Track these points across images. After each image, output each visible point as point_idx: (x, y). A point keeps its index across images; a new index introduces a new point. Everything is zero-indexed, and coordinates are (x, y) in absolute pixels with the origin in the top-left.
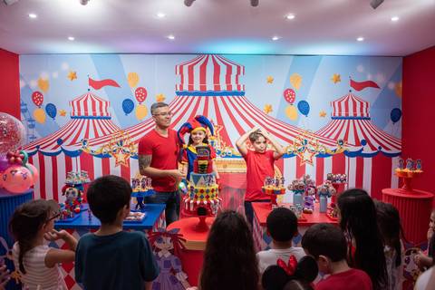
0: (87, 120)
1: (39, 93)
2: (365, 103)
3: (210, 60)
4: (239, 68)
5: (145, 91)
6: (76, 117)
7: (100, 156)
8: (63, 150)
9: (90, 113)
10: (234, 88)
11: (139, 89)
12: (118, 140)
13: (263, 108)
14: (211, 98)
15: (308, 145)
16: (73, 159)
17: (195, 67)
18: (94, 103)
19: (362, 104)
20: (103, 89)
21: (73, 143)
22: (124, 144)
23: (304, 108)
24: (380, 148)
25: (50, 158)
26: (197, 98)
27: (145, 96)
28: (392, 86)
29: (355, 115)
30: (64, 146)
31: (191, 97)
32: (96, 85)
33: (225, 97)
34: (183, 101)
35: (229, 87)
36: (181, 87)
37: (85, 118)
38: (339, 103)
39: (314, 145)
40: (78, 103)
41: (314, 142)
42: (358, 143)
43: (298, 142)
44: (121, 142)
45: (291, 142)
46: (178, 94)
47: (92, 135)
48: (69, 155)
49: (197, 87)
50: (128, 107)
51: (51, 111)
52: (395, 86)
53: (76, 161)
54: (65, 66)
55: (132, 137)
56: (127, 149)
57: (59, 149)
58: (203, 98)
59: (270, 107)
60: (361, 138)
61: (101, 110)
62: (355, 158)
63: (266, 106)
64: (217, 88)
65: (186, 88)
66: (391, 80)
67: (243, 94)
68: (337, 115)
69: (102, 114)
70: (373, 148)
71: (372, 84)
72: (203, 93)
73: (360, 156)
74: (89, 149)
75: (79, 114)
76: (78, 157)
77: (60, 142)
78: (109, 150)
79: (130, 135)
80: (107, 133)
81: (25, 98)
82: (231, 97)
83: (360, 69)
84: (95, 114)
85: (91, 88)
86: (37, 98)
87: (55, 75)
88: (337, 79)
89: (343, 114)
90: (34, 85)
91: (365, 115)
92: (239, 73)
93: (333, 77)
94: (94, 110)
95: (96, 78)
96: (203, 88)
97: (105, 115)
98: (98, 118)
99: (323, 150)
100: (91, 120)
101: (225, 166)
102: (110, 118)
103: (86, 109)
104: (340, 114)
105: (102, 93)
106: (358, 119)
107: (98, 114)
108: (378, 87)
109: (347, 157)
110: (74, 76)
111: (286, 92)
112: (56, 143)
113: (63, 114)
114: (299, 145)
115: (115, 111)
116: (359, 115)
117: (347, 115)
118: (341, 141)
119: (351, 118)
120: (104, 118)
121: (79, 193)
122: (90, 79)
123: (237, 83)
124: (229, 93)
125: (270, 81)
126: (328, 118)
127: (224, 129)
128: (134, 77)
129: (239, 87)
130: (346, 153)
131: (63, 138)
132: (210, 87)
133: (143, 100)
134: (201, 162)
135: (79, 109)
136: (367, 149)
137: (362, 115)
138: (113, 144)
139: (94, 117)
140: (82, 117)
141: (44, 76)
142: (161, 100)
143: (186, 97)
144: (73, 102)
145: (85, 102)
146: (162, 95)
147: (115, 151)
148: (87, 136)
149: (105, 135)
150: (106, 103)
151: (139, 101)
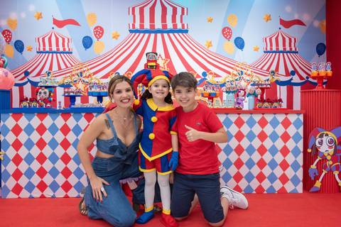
0: (51, 54)
1: (8, 31)
2: (293, 40)
3: (158, 3)
4: (183, 9)
5: (102, 29)
6: (41, 52)
7: (62, 86)
8: (29, 80)
9: (54, 49)
10: (179, 26)
11: (97, 27)
12: (78, 71)
13: (204, 44)
14: (159, 35)
15: (244, 76)
17: (145, 8)
18: (57, 40)
19: (290, 40)
20: (65, 27)
21: (39, 74)
22: (84, 75)
23: (240, 44)
24: (307, 78)
25: (18, 88)
26: (147, 35)
27: (102, 34)
28: (316, 24)
29: (285, 49)
30: (30, 77)
31: (142, 35)
32: (59, 23)
33: (171, 35)
34: (134, 38)
35: (175, 26)
36: (134, 25)
37: (49, 53)
38: (271, 40)
39: (249, 75)
40: (43, 39)
41: (249, 72)
42: (288, 74)
43: (235, 73)
44: (81, 73)
45: (229, 73)
46: (131, 31)
47: (55, 68)
49: (147, 26)
50: (87, 43)
51: (19, 46)
52: (320, 24)
54: (32, 8)
55: (91, 69)
56: (86, 80)
57: (26, 80)
58: (153, 35)
59: (211, 43)
60: (291, 69)
61: (63, 45)
62: (285, 87)
63: (207, 42)
64: (165, 26)
65: (137, 26)
66: (315, 19)
67: (186, 31)
68: (269, 49)
69: (64, 49)
70: (301, 78)
71: (299, 22)
72: (153, 30)
73: (289, 85)
75: (44, 49)
77: (27, 74)
78: (70, 80)
79: (89, 67)
80: (69, 65)
82: (176, 34)
83: (288, 9)
84: (58, 49)
85: (55, 26)
86: (7, 34)
87: (23, 15)
88: (268, 18)
89: (274, 49)
90: (4, 24)
91: (293, 49)
92: (183, 13)
93: (265, 17)
94: (57, 45)
95: (60, 18)
96: (152, 26)
97: (67, 50)
98: (60, 53)
99: (258, 79)
100: (55, 55)
102: (71, 53)
103: (50, 45)
104: (271, 49)
105: (65, 31)
106: (287, 52)
107: (61, 49)
108: (304, 25)
109: (278, 86)
110: (40, 16)
111: (224, 30)
112: (23, 75)
113: (30, 49)
114: (236, 76)
115: (76, 47)
116: (288, 49)
117: (277, 49)
118: (273, 72)
119: (281, 52)
120: (66, 53)
121: (50, 94)
122: (54, 20)
123: (181, 21)
124: (175, 31)
125: (210, 20)
126: (261, 52)
127: (171, 61)
128: (92, 17)
129: (183, 26)
130: (277, 82)
131: (29, 71)
132: (158, 25)
133: (100, 37)
134: (150, 64)
135: (44, 45)
136: (296, 79)
137: (291, 49)
138: (73, 75)
139: (58, 52)
140: (47, 52)
141: (13, 16)
142: (116, 37)
143: (137, 34)
144: (38, 39)
145: (50, 39)
146: (117, 33)
147: (75, 81)
148: (51, 68)
149: (67, 67)
150: (68, 40)
151: (97, 37)
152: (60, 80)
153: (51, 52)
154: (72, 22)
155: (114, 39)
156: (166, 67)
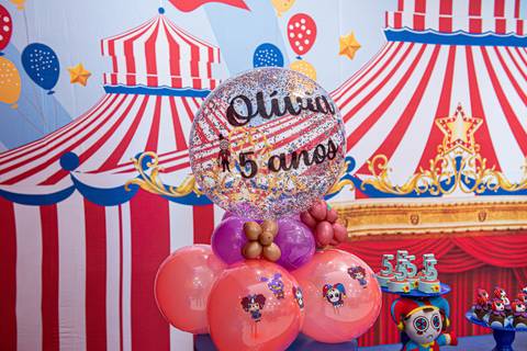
0: (153, 98)
5: (311, 24)
6: (120, 90)
7: (188, 199)
8: (78, 185)
9: (164, 79)
14: (461, 50)
16: (111, 212)
18: (174, 50)
20: (201, 10)
21: (111, 164)
25: (36, 210)
26: (431, 48)
27: (312, 38)
30: (82, 173)
31: (418, 46)
33: (490, 49)
35: (501, 25)
37: (146, 92)
40: (128, 46)
46: (390, 36)
47: (167, 142)
48: (97, 201)
51: (42, 66)
53: (118, 220)
58: (445, 49)
61: (195, 71)
65: (408, 23)
69: (197, 83)
74: (158, 181)
75: (131, 80)
76: (126, 207)
77: (70, 161)
82: (502, 49)
84: (177, 82)
85: (169, 5)
94: (175, 69)
96: (446, 24)
97: (206, 85)
98: (184, 94)
100: (165, 99)
101: (482, 217)
103: (152, 66)
105: (198, 24)
107: (187, 83)
112: (56, 167)
113: (81, 78)
120: (202, 93)
127: (484, 127)
129: (520, 25)
133: (307, 48)
135: (131, 67)
139: (175, 90)
140: (139, 91)
142: (349, 50)
143: (407, 45)
144: (111, 44)
145: (150, 47)
146: (352, 37)
147: (229, 185)
148: (152, 143)
149: (204, 140)
150: (211, 50)
151: (295, 49)
152: (181, 180)
153: (152, 89)
155: (345, 56)
156: (472, 142)
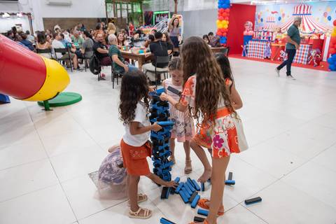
3: (303, 5)
4: (311, 6)
8: (263, 30)
11: (283, 14)
17: (298, 7)
18: (272, 18)
21: (266, 29)
32: (273, 13)
33: (306, 16)
35: (307, 12)
46: (293, 15)
48: (264, 32)
49: (298, 13)
50: (280, 19)
51: (262, 20)
53: (266, 33)
54: (266, 8)
67: (311, 14)
72: (300, 14)
74: (269, 30)
81: (256, 17)
84: (272, 21)
86: (259, 17)
90: (259, 14)
92: (311, 8)
103: (270, 20)
110: (268, 11)
111: (324, 13)
113: (264, 21)
115: (276, 20)
120: (274, 22)
123: (310, 11)
125: (320, 10)
128: (282, 10)
131: (263, 27)
133: (284, 17)
141: (261, 11)
150: (275, 18)
154: (276, 12)
155: (287, 18)
